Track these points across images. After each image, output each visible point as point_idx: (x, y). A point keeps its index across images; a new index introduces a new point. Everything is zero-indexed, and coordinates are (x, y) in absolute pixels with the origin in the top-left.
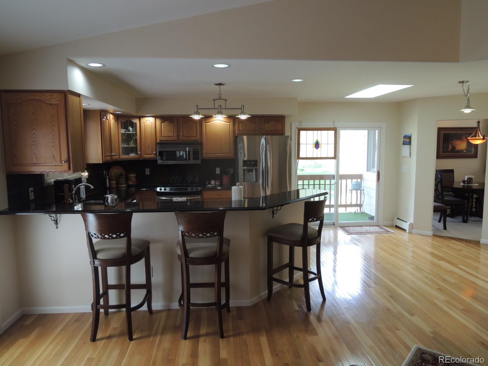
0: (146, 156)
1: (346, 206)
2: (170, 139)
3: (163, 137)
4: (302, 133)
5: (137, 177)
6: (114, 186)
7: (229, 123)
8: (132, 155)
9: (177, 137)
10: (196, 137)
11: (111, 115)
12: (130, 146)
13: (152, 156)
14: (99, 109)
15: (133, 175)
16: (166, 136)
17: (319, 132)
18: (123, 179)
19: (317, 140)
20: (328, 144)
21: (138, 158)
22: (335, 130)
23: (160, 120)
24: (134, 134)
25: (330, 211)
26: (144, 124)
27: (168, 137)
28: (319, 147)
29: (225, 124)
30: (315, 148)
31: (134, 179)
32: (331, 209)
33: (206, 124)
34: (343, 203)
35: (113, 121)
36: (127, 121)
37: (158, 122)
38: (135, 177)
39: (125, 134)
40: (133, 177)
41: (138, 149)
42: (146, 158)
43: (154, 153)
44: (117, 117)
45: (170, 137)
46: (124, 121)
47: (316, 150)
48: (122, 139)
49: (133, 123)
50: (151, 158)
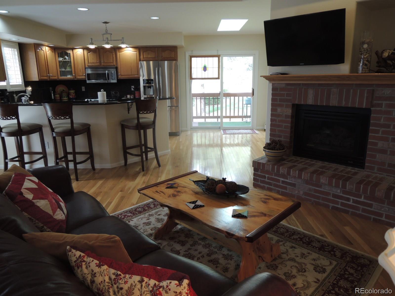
0: (79, 77)
1: (230, 117)
2: (95, 65)
3: (90, 63)
4: (193, 59)
5: (76, 93)
6: (58, 99)
7: (136, 52)
8: (69, 77)
9: (99, 63)
10: (113, 63)
11: (47, 48)
12: (66, 70)
13: (83, 77)
14: (33, 43)
15: (72, 91)
16: (92, 62)
17: (206, 58)
18: (65, 94)
19: (205, 65)
20: (213, 68)
21: (73, 79)
22: (218, 56)
23: (87, 51)
24: (69, 61)
25: (218, 121)
26: (76, 54)
27: (93, 63)
28: (206, 70)
29: (134, 53)
30: (203, 71)
31: (74, 94)
32: (219, 119)
33: (119, 54)
34: (228, 115)
35: (49, 52)
36: (62, 52)
37: (86, 52)
38: (74, 93)
39: (61, 61)
40: (72, 92)
41: (73, 72)
42: (79, 79)
43: (84, 75)
44: (54, 49)
45: (94, 63)
46: (60, 52)
47: (204, 72)
48: (59, 65)
49: (68, 53)
50: (83, 79)
